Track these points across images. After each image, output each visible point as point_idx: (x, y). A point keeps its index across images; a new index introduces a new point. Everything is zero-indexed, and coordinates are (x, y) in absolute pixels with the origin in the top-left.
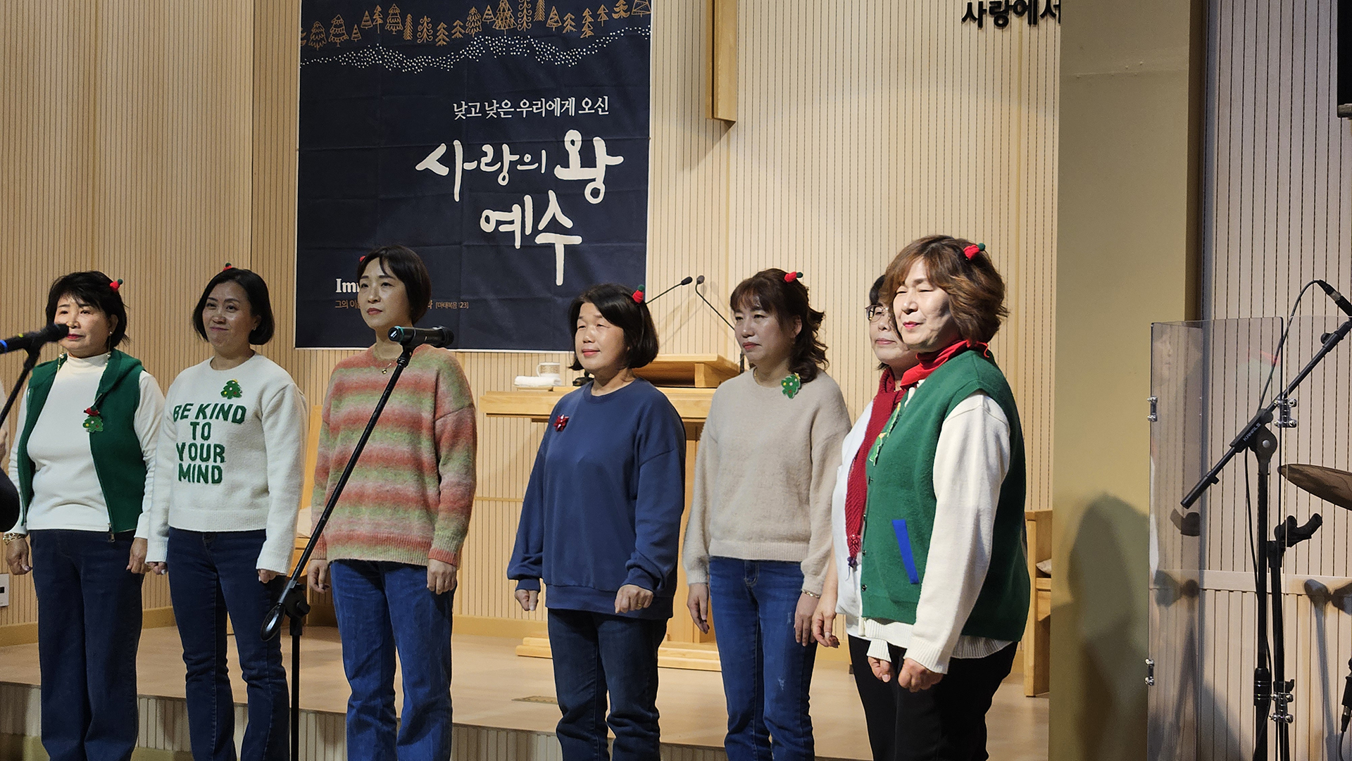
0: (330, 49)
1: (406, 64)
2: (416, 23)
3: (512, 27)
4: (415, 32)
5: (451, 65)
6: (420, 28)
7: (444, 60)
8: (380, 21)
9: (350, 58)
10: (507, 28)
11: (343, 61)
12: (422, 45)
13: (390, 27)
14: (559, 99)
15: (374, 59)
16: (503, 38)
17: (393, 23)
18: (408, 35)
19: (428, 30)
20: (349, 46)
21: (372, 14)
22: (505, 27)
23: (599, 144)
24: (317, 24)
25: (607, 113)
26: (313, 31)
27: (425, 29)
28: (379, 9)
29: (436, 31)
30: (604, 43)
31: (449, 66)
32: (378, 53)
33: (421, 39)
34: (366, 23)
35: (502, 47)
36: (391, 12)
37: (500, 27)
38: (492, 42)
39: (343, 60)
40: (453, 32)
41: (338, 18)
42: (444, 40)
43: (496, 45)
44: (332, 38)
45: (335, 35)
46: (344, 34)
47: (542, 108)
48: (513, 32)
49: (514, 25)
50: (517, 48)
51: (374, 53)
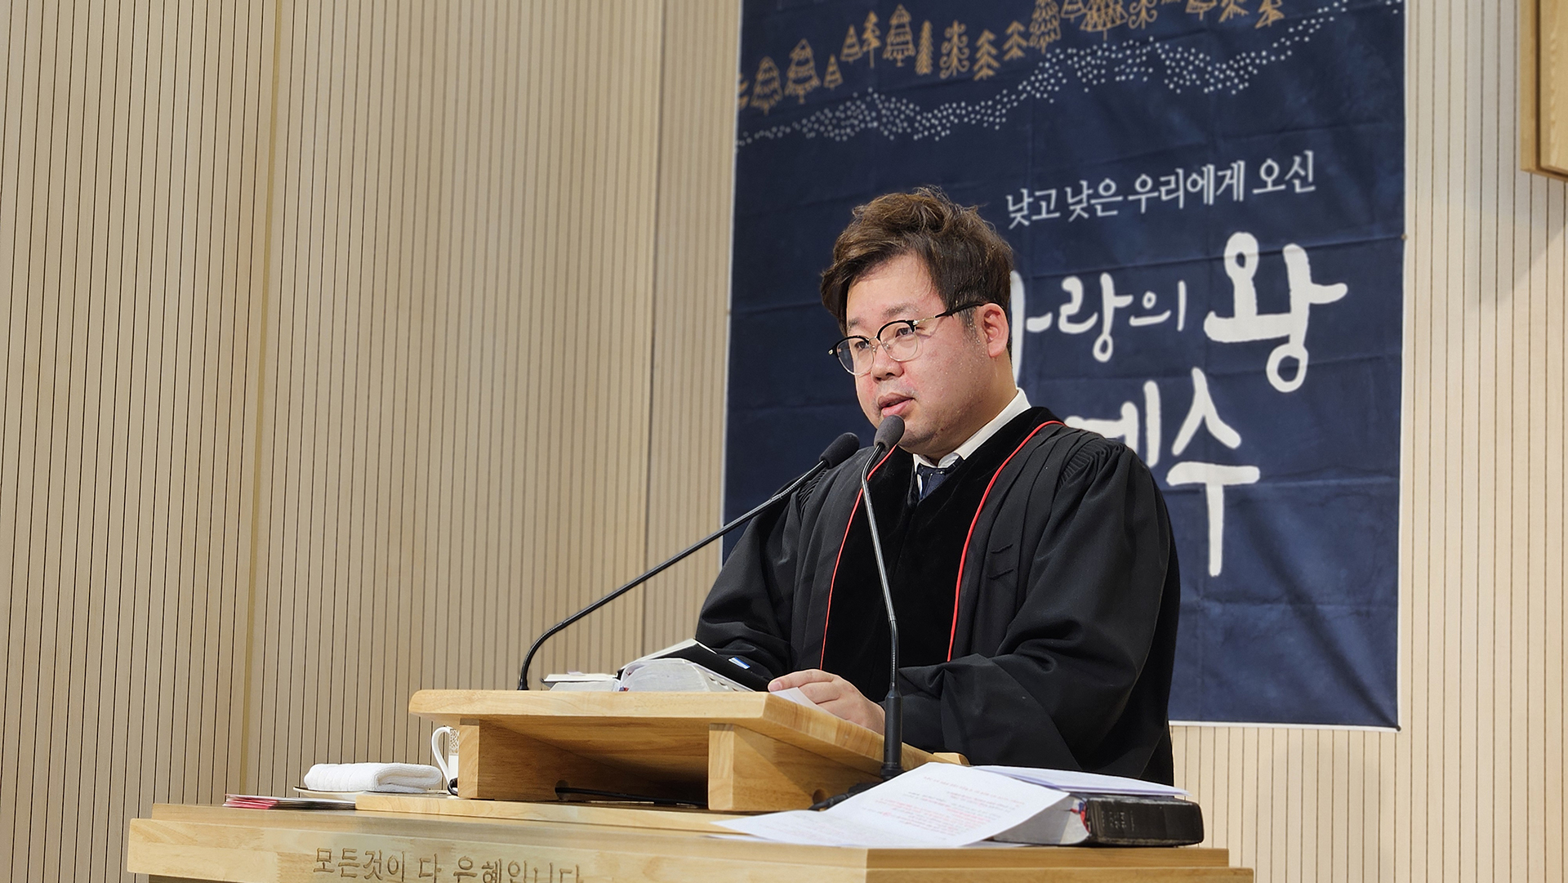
0: (788, 110)
1: (920, 122)
2: (938, 38)
3: (1118, 22)
4: (936, 55)
5: (1001, 116)
6: (945, 47)
7: (989, 107)
8: (875, 43)
9: (821, 123)
10: (1109, 26)
11: (810, 130)
12: (950, 82)
13: (893, 51)
14: (1211, 167)
15: (864, 121)
16: (1100, 47)
17: (898, 44)
18: (924, 66)
19: (960, 49)
20: (822, 99)
21: (860, 31)
22: (1105, 25)
23: (1296, 259)
24: (766, 63)
25: (1312, 188)
26: (761, 77)
27: (955, 50)
28: (873, 18)
29: (974, 49)
30: (1304, 33)
31: (997, 119)
32: (872, 106)
33: (948, 69)
34: (851, 51)
35: (1099, 67)
36: (894, 21)
37: (1095, 26)
38: (1081, 58)
39: (808, 128)
40: (1006, 46)
41: (803, 48)
42: (989, 67)
43: (1087, 65)
44: (791, 88)
45: (798, 81)
46: (810, 78)
47: (1177, 189)
48: (1120, 33)
49: (1122, 17)
50: (1128, 66)
51: (863, 107)
